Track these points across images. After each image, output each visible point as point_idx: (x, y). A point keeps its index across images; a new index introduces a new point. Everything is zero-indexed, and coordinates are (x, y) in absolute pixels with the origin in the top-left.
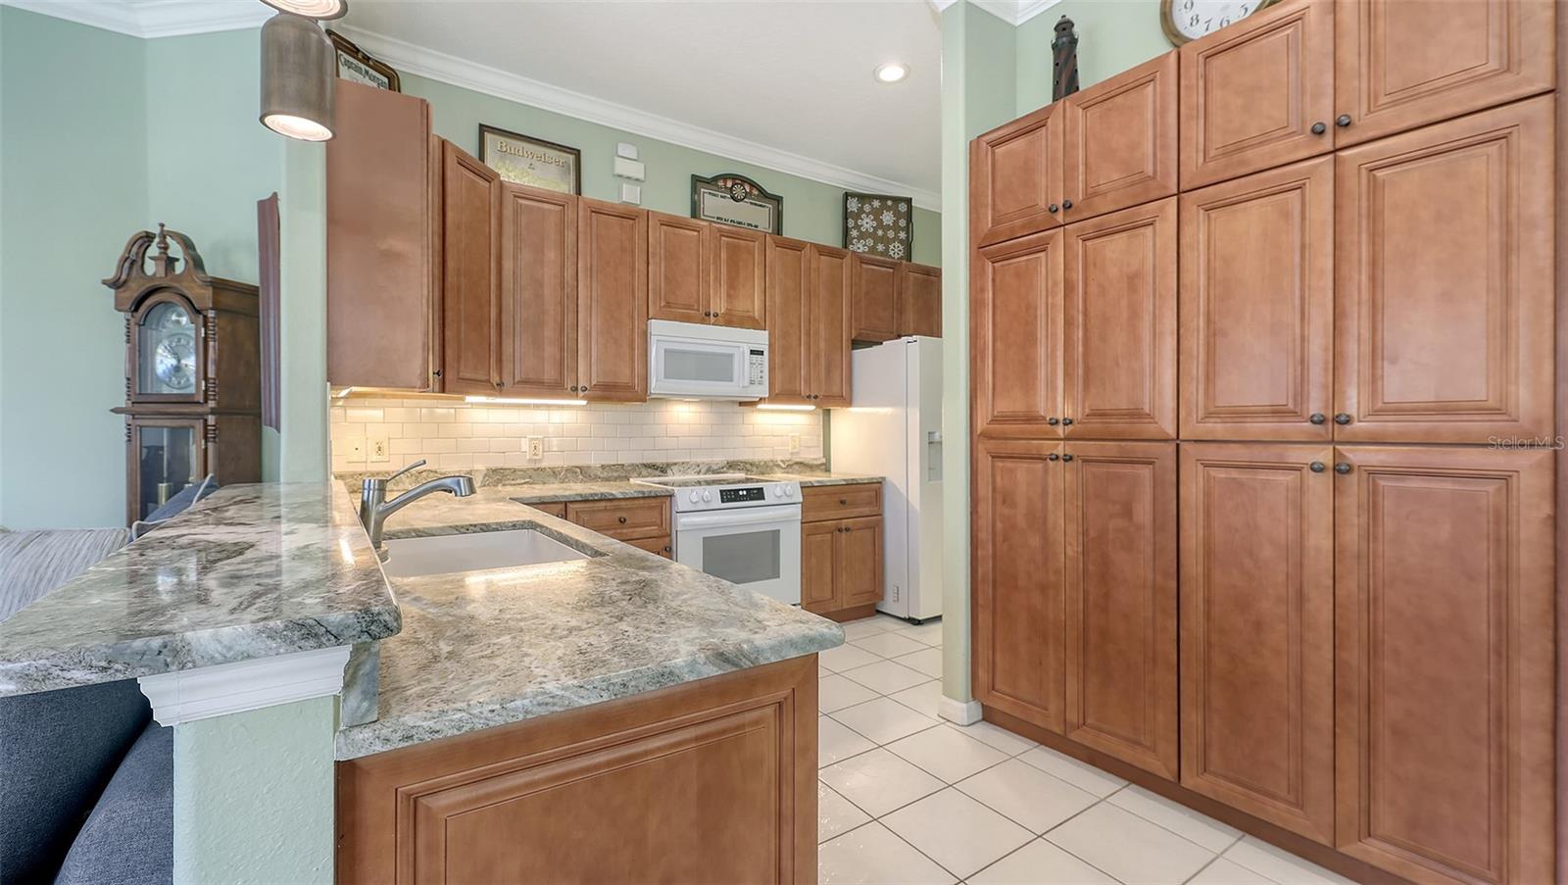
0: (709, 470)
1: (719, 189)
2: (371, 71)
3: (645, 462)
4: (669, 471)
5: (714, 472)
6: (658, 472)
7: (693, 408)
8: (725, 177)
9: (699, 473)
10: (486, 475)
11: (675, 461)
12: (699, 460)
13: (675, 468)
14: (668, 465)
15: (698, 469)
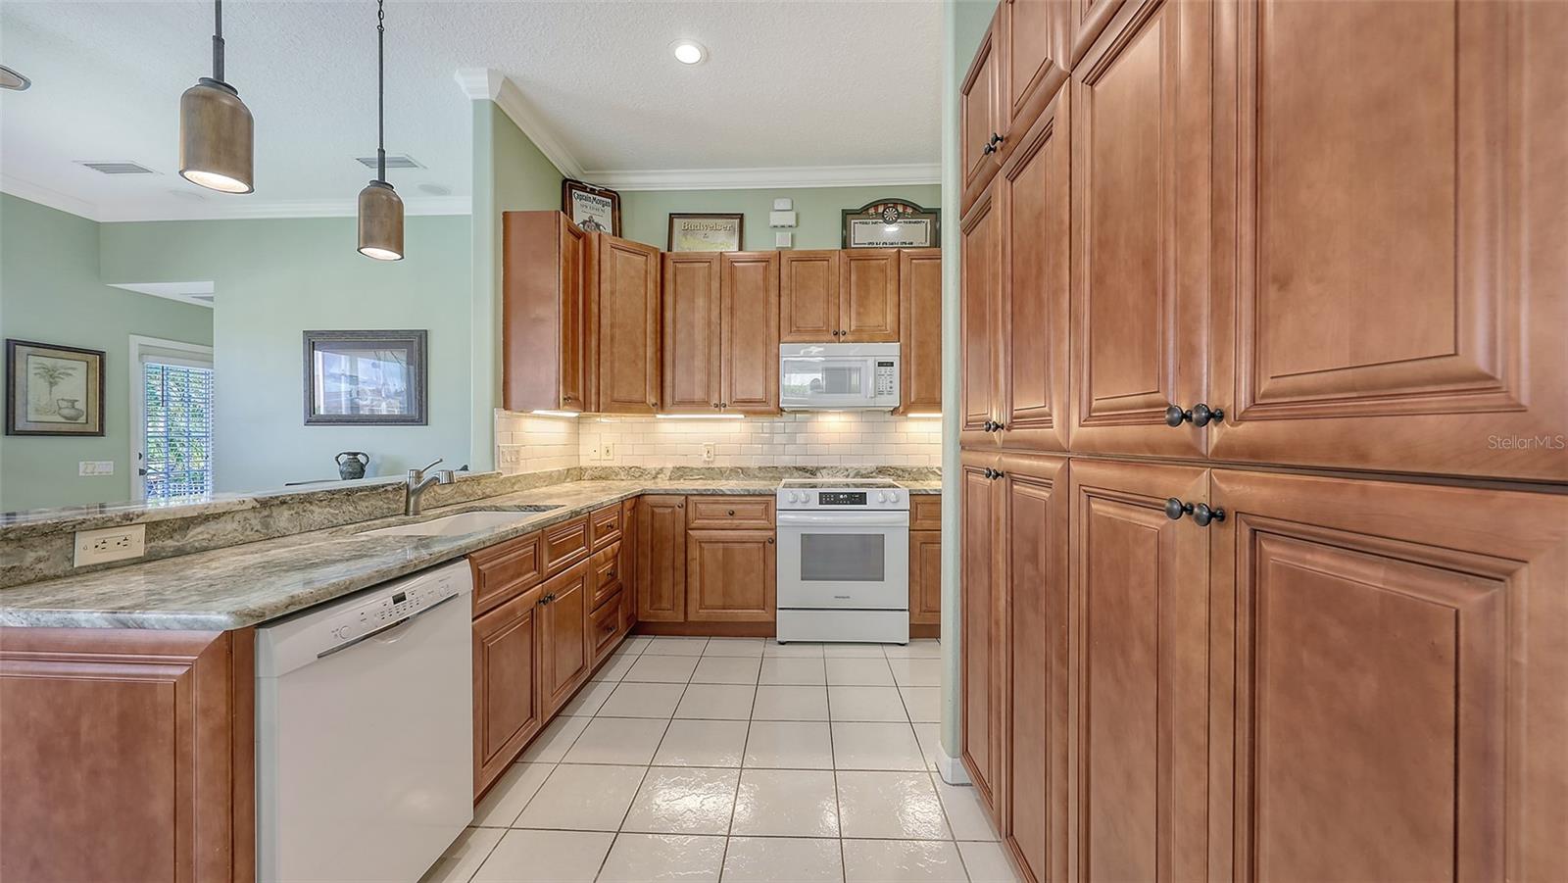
0: (857, 475)
1: (870, 217)
2: (598, 197)
3: (797, 465)
4: (818, 474)
5: (863, 476)
6: (808, 475)
7: (844, 418)
8: (875, 205)
9: (847, 476)
10: (672, 472)
11: (826, 465)
12: (847, 466)
13: (824, 472)
14: (818, 469)
15: (846, 473)
